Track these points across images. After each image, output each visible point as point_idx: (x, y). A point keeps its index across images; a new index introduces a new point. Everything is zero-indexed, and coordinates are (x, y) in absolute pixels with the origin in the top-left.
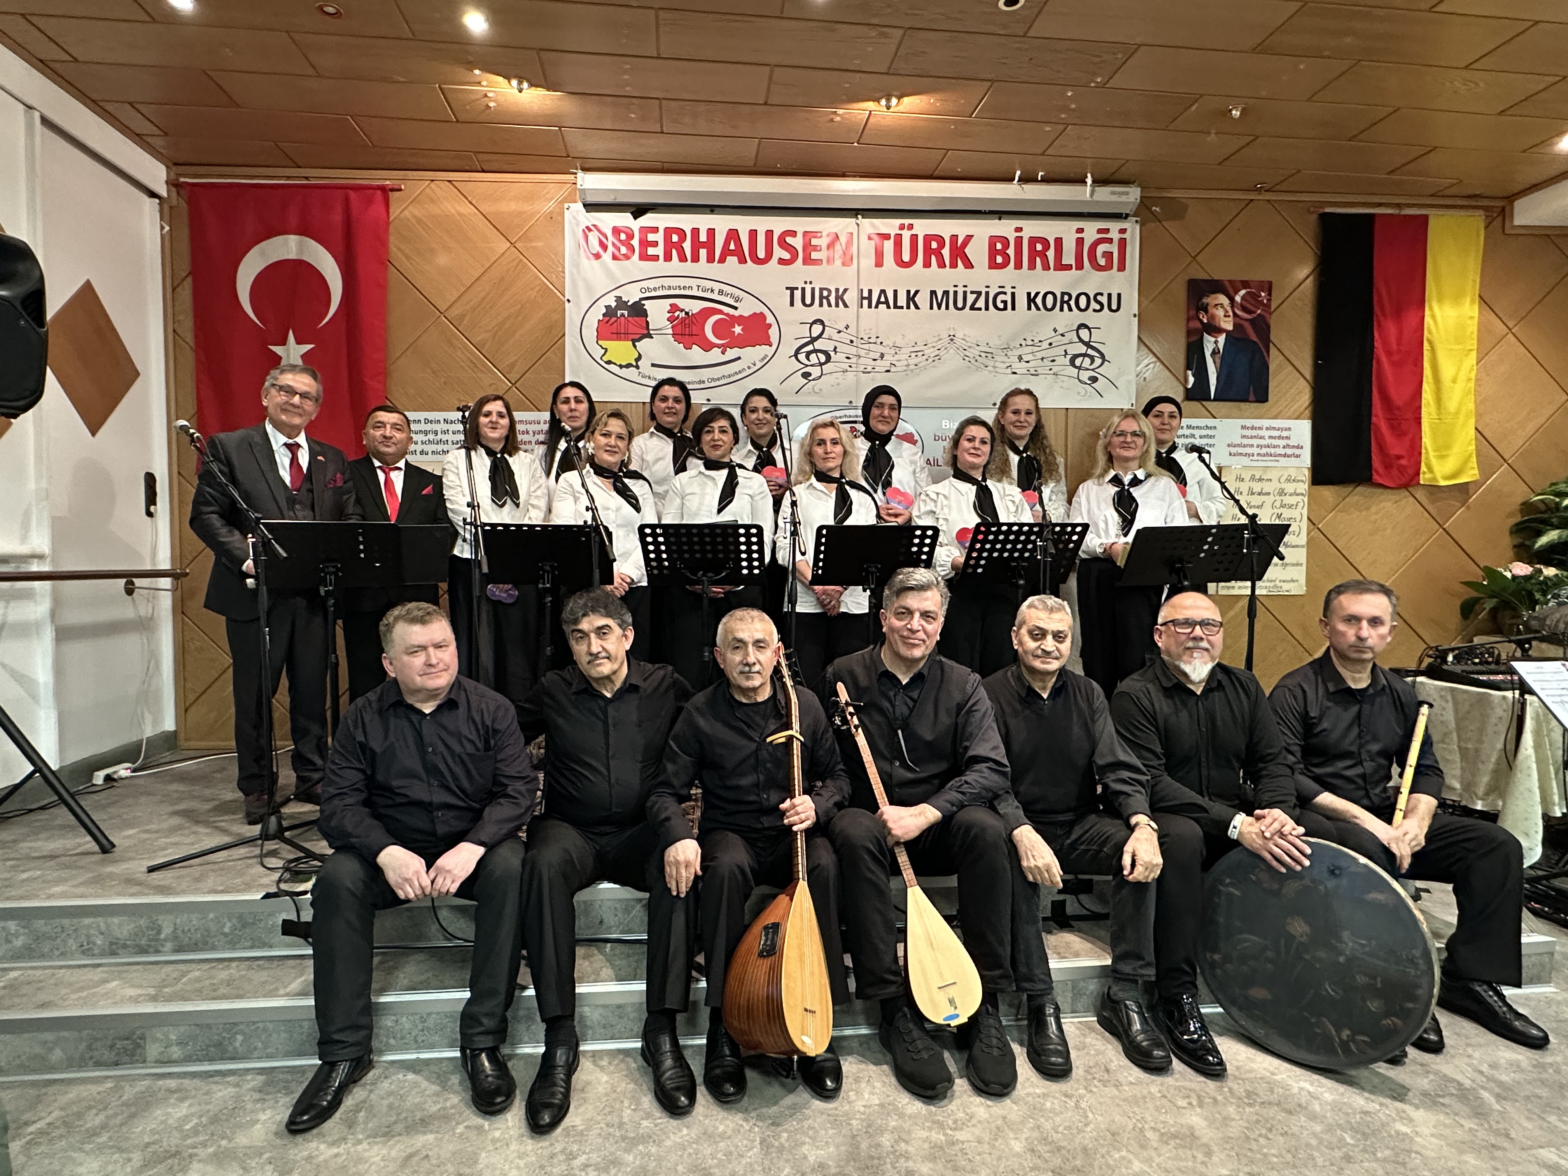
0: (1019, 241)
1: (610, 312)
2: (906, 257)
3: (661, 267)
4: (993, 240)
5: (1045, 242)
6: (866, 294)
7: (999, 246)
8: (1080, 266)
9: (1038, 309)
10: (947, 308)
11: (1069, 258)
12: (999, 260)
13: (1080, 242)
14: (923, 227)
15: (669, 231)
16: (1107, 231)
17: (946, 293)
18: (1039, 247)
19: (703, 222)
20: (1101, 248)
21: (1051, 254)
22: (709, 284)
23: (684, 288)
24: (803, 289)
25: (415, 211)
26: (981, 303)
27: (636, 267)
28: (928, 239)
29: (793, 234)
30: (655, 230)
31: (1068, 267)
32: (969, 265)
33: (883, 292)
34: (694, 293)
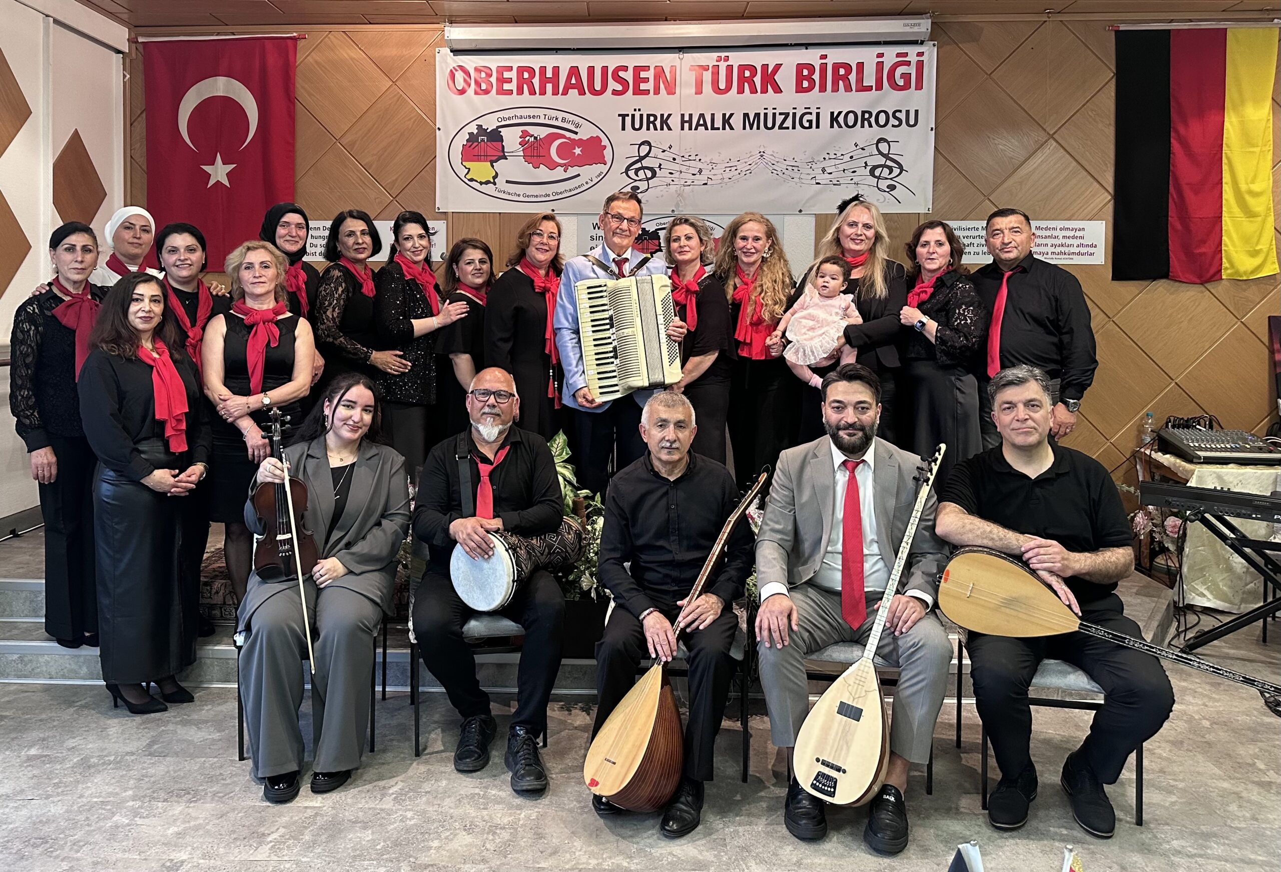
0: (823, 67)
1: (472, 138)
2: (722, 85)
3: (514, 100)
4: (800, 67)
5: (848, 67)
6: (687, 118)
7: (805, 72)
8: (879, 87)
9: (840, 126)
10: (758, 128)
11: (869, 80)
12: (805, 84)
13: (880, 65)
14: (737, 59)
15: (521, 70)
16: (906, 55)
17: (757, 115)
18: (842, 72)
19: (549, 61)
20: (900, 70)
21: (853, 77)
22: (554, 113)
23: (534, 117)
24: (633, 116)
25: (316, 56)
26: (788, 123)
27: (494, 101)
28: (742, 68)
29: (625, 69)
30: (510, 69)
31: (869, 88)
32: (778, 90)
33: (702, 116)
34: (542, 121)
